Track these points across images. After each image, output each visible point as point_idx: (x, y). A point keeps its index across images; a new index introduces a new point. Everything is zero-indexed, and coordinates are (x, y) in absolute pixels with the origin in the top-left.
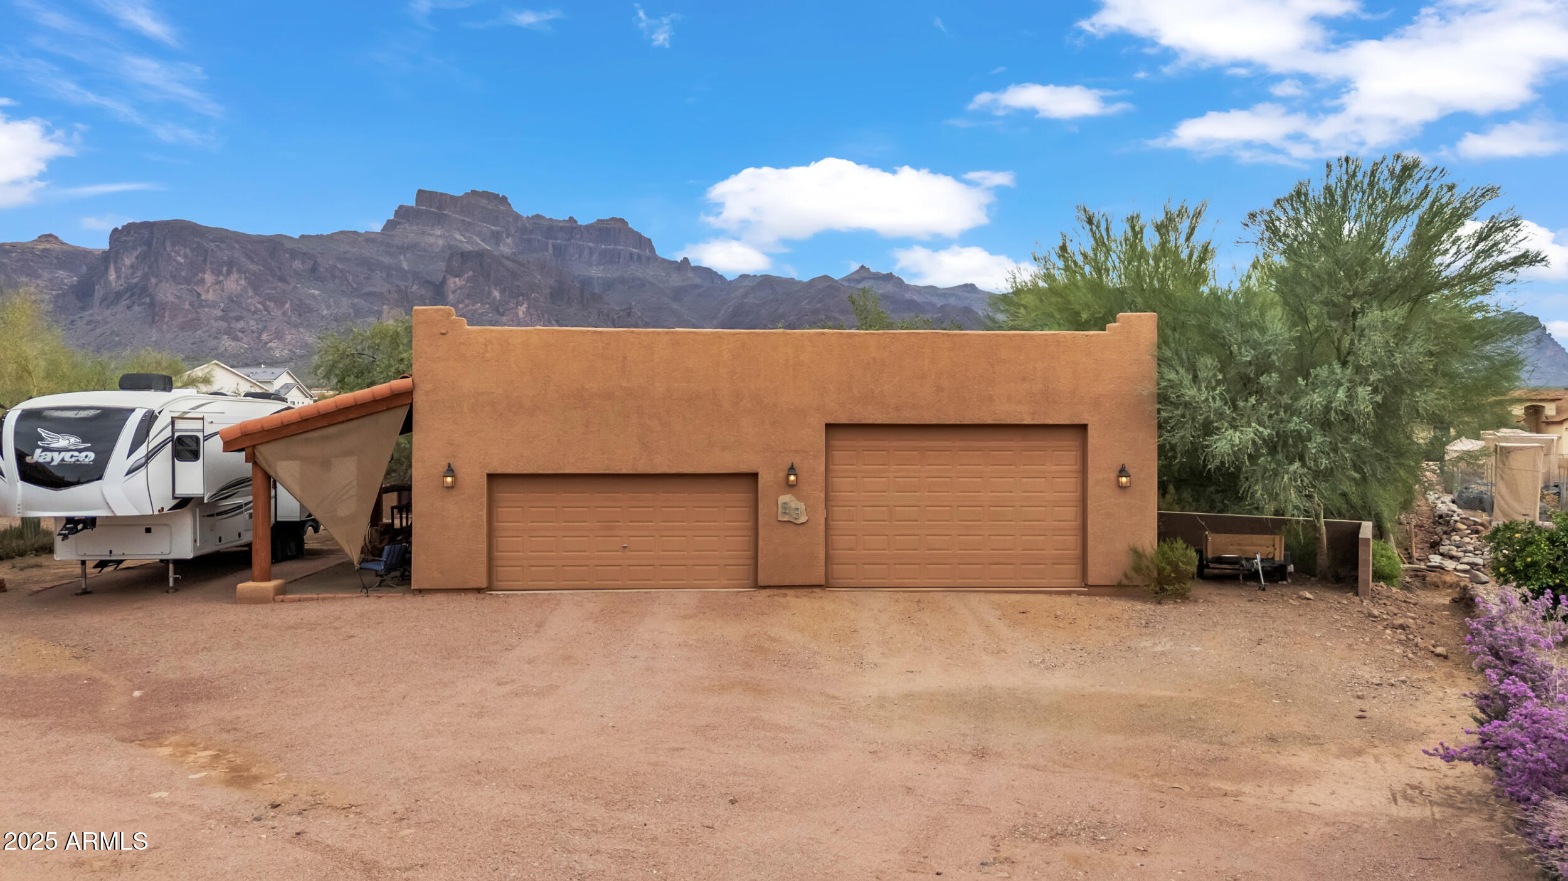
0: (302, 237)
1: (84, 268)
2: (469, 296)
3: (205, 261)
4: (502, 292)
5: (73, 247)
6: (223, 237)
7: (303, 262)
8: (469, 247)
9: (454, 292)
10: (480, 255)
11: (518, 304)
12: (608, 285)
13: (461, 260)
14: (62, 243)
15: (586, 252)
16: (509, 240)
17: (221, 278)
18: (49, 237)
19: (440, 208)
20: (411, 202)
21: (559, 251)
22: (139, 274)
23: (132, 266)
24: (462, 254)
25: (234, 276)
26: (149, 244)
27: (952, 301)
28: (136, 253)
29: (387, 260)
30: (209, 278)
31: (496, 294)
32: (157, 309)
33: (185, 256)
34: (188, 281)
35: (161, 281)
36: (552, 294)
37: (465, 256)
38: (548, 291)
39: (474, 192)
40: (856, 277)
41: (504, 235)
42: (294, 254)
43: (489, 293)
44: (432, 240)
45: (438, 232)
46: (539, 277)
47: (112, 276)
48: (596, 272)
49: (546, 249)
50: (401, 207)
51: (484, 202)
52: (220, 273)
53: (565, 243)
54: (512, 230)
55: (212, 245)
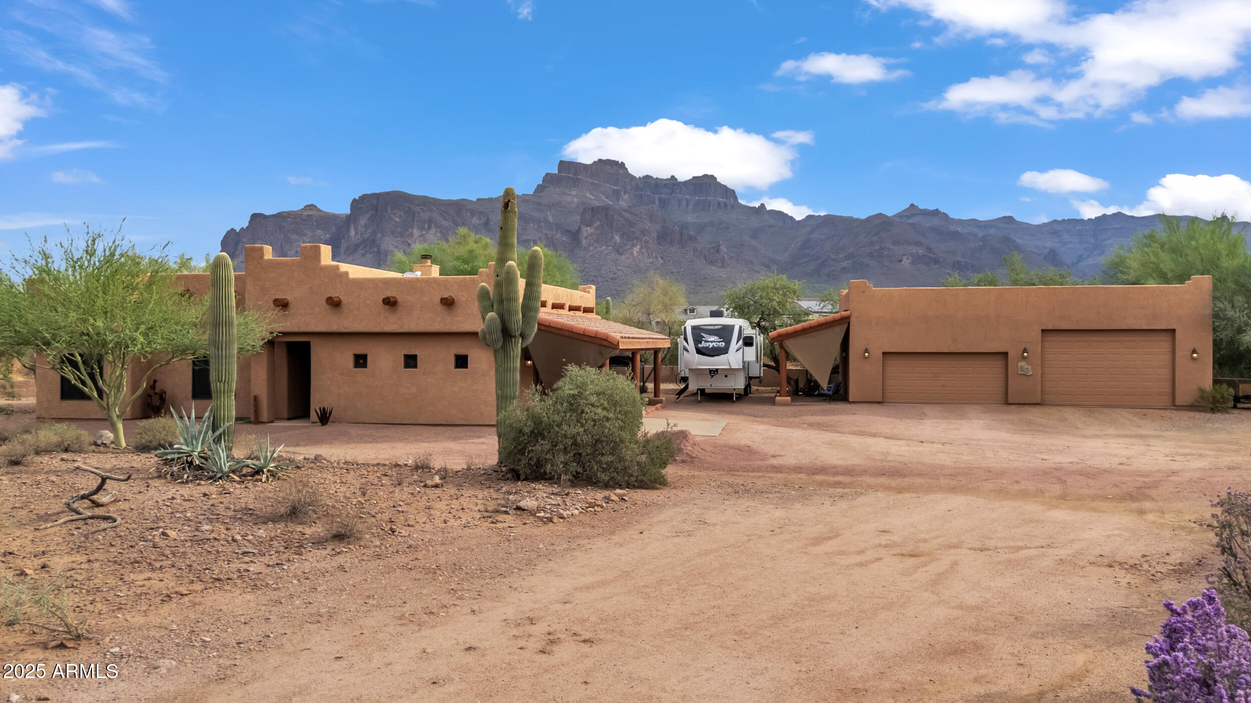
0: (479, 200)
1: (334, 228)
2: (597, 241)
3: (413, 220)
4: (622, 236)
5: (326, 213)
6: (426, 202)
7: (480, 218)
8: (596, 204)
9: (586, 238)
10: (606, 209)
11: (633, 246)
12: (701, 228)
13: (592, 213)
14: (319, 210)
15: (684, 203)
16: (626, 197)
17: (424, 232)
18: (311, 207)
19: (575, 174)
20: (555, 171)
21: (664, 203)
22: (370, 231)
23: (365, 226)
24: (592, 209)
25: (433, 230)
26: (377, 210)
27: (992, 231)
28: (368, 216)
29: (537, 215)
30: (416, 232)
31: (617, 238)
32: (382, 256)
33: (400, 217)
34: (401, 235)
35: (384, 236)
36: (658, 237)
37: (594, 210)
38: (655, 235)
39: (600, 160)
40: (907, 214)
41: (622, 193)
42: (473, 213)
43: (612, 238)
44: (569, 199)
45: (574, 193)
46: (649, 224)
47: (352, 233)
48: (690, 218)
49: (654, 202)
50: (547, 174)
51: (608, 167)
52: (423, 229)
53: (667, 196)
54: (628, 188)
55: (418, 208)
